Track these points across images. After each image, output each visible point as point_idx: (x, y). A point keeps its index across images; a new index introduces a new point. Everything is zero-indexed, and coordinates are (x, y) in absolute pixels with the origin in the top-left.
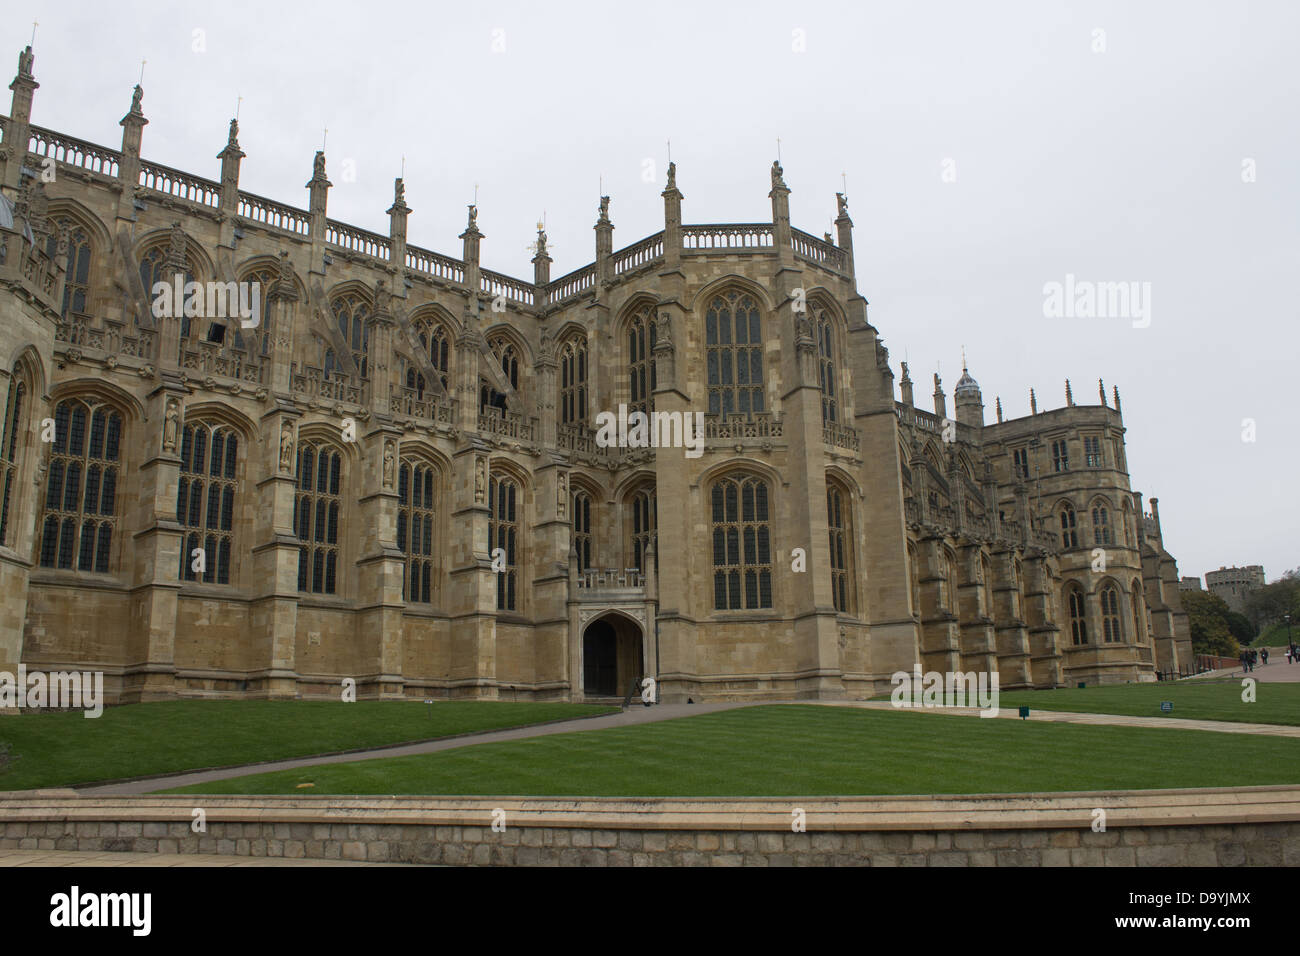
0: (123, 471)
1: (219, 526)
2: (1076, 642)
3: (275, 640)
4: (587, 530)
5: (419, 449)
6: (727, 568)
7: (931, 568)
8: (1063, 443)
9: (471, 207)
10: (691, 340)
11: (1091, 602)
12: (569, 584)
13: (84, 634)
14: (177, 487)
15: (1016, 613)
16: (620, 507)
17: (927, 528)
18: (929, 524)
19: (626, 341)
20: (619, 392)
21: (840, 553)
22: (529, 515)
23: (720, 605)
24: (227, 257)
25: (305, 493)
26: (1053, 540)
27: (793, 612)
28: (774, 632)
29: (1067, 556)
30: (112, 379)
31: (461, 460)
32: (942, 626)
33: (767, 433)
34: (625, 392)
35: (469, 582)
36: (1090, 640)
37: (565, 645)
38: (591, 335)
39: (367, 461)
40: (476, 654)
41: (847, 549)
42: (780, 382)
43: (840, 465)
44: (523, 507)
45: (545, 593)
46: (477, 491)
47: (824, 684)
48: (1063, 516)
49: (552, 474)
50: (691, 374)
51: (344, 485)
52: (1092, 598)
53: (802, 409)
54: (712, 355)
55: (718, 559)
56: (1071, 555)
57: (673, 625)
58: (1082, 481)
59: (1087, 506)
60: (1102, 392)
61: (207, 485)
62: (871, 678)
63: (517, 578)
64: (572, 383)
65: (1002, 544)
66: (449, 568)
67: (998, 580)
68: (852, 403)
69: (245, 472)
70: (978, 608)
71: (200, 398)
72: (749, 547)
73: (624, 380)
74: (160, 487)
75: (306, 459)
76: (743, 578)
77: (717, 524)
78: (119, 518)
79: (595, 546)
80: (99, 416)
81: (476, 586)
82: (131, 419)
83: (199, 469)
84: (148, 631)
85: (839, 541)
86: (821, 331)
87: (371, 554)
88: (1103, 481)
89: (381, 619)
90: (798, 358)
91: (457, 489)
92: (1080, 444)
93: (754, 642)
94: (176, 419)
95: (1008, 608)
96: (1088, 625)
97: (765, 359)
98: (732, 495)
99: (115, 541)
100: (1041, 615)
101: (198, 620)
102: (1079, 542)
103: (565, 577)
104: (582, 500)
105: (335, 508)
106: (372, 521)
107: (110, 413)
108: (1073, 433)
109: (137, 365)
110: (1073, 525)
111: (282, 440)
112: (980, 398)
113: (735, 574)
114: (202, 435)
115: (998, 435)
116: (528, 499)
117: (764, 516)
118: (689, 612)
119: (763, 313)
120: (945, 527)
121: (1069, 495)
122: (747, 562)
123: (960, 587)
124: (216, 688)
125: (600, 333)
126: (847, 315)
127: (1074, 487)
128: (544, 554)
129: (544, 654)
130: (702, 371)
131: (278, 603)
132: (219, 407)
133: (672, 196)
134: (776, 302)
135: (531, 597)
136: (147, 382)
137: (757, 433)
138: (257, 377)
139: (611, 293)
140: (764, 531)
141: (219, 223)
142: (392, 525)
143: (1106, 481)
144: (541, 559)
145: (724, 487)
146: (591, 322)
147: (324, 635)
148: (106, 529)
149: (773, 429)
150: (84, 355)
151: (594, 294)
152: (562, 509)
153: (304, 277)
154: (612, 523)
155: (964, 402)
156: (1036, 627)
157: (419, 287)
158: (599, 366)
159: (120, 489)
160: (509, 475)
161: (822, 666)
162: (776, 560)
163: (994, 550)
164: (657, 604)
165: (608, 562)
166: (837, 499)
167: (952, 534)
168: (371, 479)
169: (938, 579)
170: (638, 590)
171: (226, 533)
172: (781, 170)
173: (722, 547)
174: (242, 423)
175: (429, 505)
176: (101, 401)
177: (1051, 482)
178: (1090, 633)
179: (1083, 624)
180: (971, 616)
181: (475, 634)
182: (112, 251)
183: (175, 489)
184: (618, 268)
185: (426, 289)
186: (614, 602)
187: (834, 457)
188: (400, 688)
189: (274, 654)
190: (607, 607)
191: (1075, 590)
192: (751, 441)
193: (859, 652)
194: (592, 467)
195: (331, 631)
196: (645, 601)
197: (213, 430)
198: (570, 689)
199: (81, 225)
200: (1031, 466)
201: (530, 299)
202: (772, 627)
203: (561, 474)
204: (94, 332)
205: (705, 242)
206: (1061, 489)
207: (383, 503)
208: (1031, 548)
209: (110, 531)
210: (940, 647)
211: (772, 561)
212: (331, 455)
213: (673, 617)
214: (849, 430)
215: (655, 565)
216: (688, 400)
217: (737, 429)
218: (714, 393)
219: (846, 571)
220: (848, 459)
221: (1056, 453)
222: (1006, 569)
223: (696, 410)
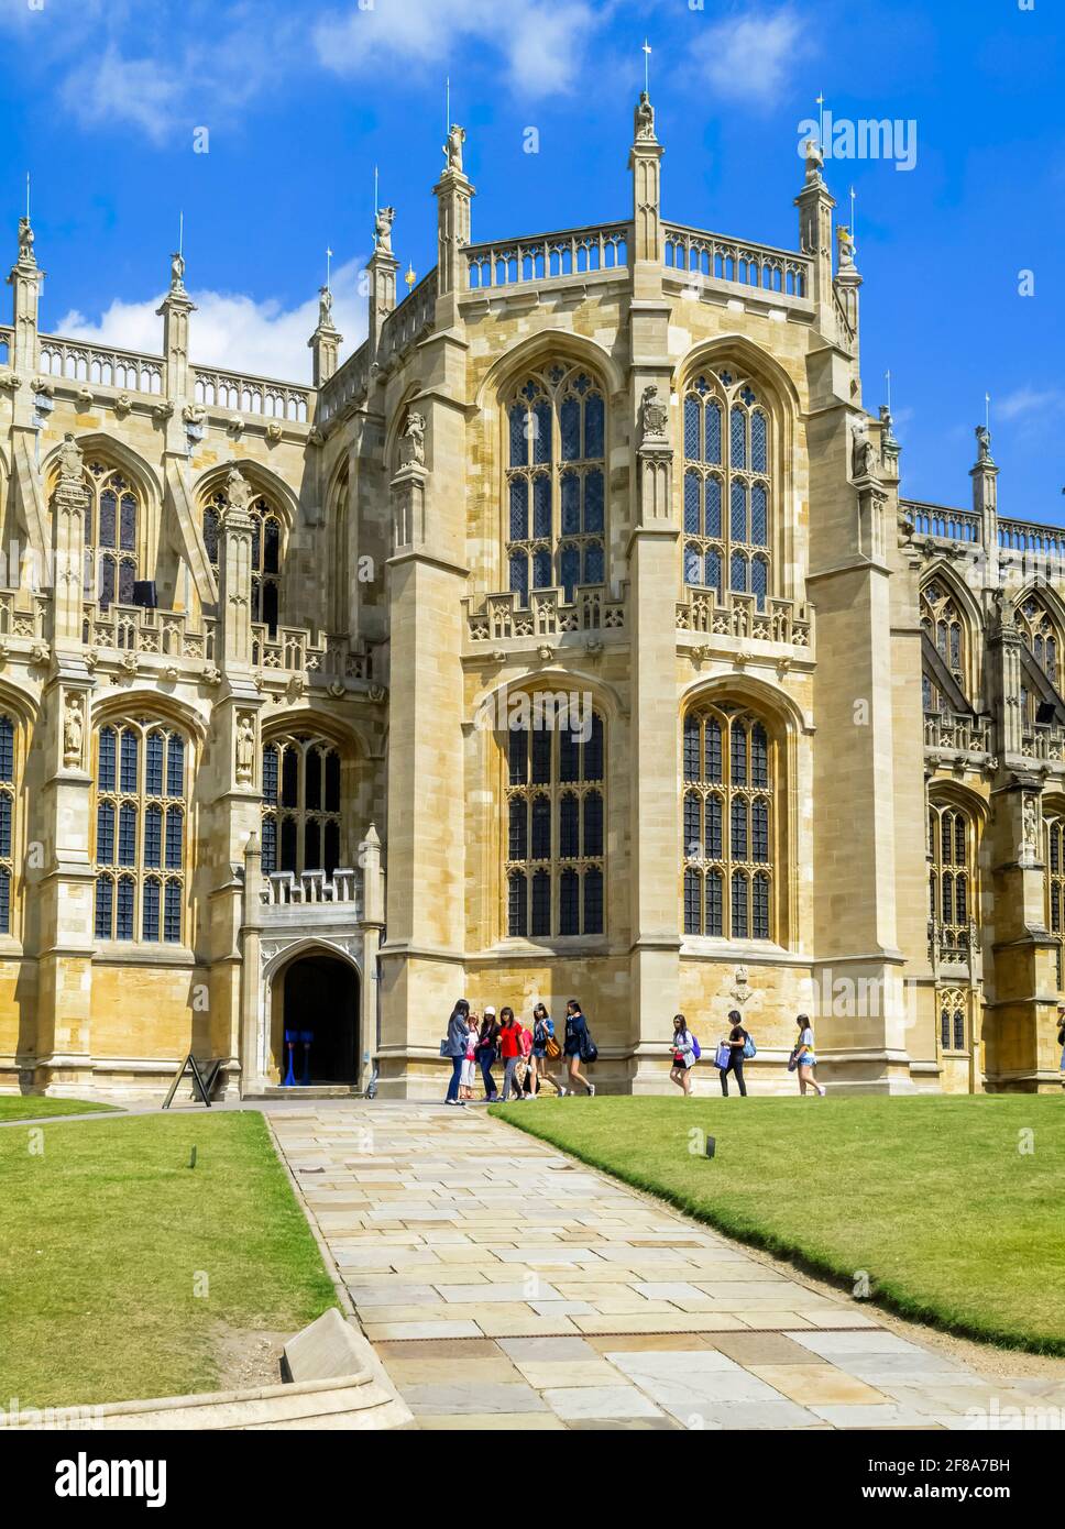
6: (530, 866)
10: (475, 461)
12: (245, 898)
28: (593, 977)
33: (597, 622)
37: (235, 999)
38: (352, 467)
42: (626, 526)
43: (752, 671)
45: (219, 914)
49: (229, 714)
50: (474, 524)
54: (518, 485)
55: (516, 849)
66: (37, 877)
68: (802, 556)
72: (568, 826)
76: (556, 882)
77: (514, 790)
81: (56, 905)
90: (639, 479)
97: (607, 484)
98: (543, 737)
103: (237, 887)
113: (542, 876)
117: (595, 773)
118: (446, 941)
119: (606, 399)
122: (564, 854)
128: (220, 849)
130: (496, 516)
137: (580, 623)
139: (384, 388)
140: (594, 800)
146: (356, 442)
149: (609, 614)
152: (247, 772)
154: (378, 793)
157: (66, 408)
162: (609, 850)
173: (522, 828)
181: (54, 983)
186: (314, 927)
187: (740, 662)
190: (303, 936)
192: (568, 638)
193: (783, 1010)
194: (336, 699)
196: (361, 925)
198: (241, 1072)
201: (299, 412)
202: (591, 967)
211: (604, 851)
214: (786, 607)
215: (384, 864)
216: (463, 573)
217: (547, 618)
218: (518, 558)
219: (772, 867)
220: (774, 661)
223: (478, 590)
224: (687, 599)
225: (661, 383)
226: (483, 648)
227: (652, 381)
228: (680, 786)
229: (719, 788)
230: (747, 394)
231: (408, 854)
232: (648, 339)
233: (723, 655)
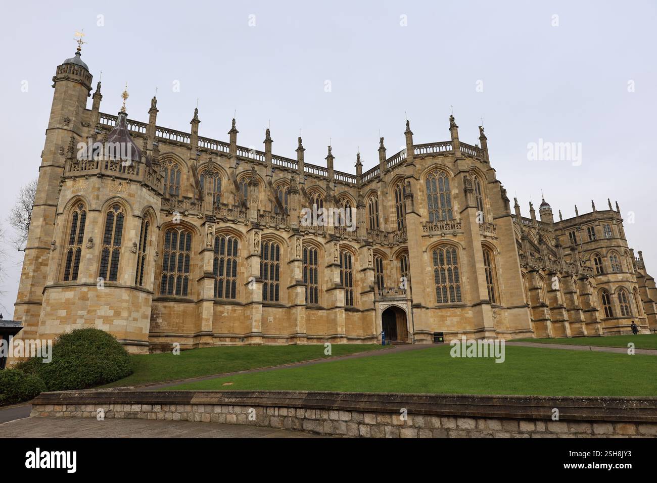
0: (192, 255)
1: (231, 276)
2: (607, 315)
3: (253, 321)
4: (382, 272)
5: (311, 242)
6: (441, 285)
7: (534, 283)
8: (592, 228)
9: (329, 147)
10: (420, 191)
11: (613, 297)
12: (375, 294)
13: (177, 321)
14: (213, 261)
15: (576, 303)
16: (395, 262)
17: (530, 267)
18: (531, 265)
19: (393, 195)
20: (392, 215)
21: (490, 277)
22: (357, 266)
23: (439, 301)
24: (233, 171)
25: (264, 261)
26: (591, 271)
27: (471, 303)
28: (463, 312)
29: (599, 277)
30: (187, 219)
31: (328, 245)
32: (541, 309)
33: (454, 228)
34: (394, 215)
35: (333, 294)
36: (614, 315)
37: (374, 320)
38: (379, 193)
39: (290, 247)
40: (337, 324)
41: (494, 275)
42: (459, 206)
43: (488, 240)
44: (354, 263)
45: (365, 298)
46: (335, 257)
47: (487, 334)
48: (595, 260)
49: (365, 249)
50: (421, 206)
51: (281, 257)
52: (614, 296)
53: (469, 217)
54: (429, 197)
55: (437, 282)
56: (601, 277)
57: (419, 310)
58: (602, 244)
59: (607, 255)
60: (610, 204)
61: (226, 259)
62: (510, 332)
63: (353, 293)
64: (373, 213)
65: (566, 273)
66: (325, 288)
67: (566, 289)
68: (492, 214)
69: (241, 253)
70: (557, 302)
71: (222, 225)
72: (450, 276)
73: (394, 211)
74: (206, 261)
75: (265, 248)
76: (448, 289)
77: (435, 267)
78: (191, 274)
79: (385, 279)
80: (182, 234)
81: (336, 296)
82: (195, 235)
83: (223, 253)
84: (202, 319)
85: (490, 272)
86: (475, 184)
87: (292, 284)
88: (613, 243)
89: (297, 311)
90: (466, 195)
91: (327, 257)
92: (601, 228)
93: (455, 317)
94: (211, 233)
95: (572, 301)
96: (613, 308)
97: (452, 197)
98: (441, 255)
99: (190, 283)
100: (589, 304)
101: (223, 313)
102: (604, 271)
103: (373, 291)
104: (379, 259)
105: (278, 267)
106: (292, 271)
107: (187, 233)
108: (597, 223)
109: (197, 213)
110: (600, 263)
111: (255, 240)
112: (551, 211)
113: (445, 288)
114: (223, 240)
115: (561, 226)
116: (356, 260)
117: (455, 262)
118: (426, 304)
119: (450, 178)
120: (539, 266)
121: (597, 250)
123: (548, 292)
124: (231, 341)
125: (382, 192)
126: (487, 177)
127: (599, 247)
128: (364, 282)
129: (366, 324)
130: (425, 203)
131: (254, 305)
132: (229, 228)
133: (409, 133)
134: (455, 173)
135: (359, 301)
136: (200, 220)
137: (450, 228)
138: (244, 216)
139: (386, 176)
140: (456, 269)
141: (229, 159)
142: (300, 272)
143: (615, 243)
144: (363, 285)
145: (438, 251)
146: (379, 188)
147: (275, 319)
148: (186, 279)
149: (457, 226)
150: (175, 211)
151: (379, 177)
152: (370, 263)
153: (264, 177)
154: (392, 269)
155: (544, 213)
156: (587, 309)
157: (310, 179)
158: (383, 205)
159: (191, 262)
160: (348, 251)
161: (485, 326)
162: (462, 281)
163: (563, 275)
164: (412, 301)
165: (391, 284)
166: (487, 254)
167: (543, 269)
168: (291, 254)
169: (537, 289)
170: (404, 296)
171: (234, 278)
172: (454, 118)
173: (438, 276)
174: (239, 234)
175: (316, 264)
176: (183, 228)
177: (588, 245)
178: (614, 312)
179: (610, 308)
180: (555, 305)
181: (336, 316)
182: (189, 172)
183: (212, 262)
184: (388, 166)
185: (313, 180)
186: (394, 301)
187: (485, 237)
188: (305, 339)
189: (253, 327)
190: (391, 303)
191: (604, 293)
192: (447, 231)
193: (503, 320)
194: (382, 246)
195: (277, 317)
196: (407, 300)
197: (227, 238)
198: (377, 338)
199: (177, 162)
200: (578, 239)
201: (355, 181)
202: (462, 310)
203: (369, 249)
204: (179, 201)
205: (423, 151)
206: (593, 248)
207: (296, 263)
208: (580, 274)
209: (188, 279)
210: (541, 318)
211: (461, 282)
212: (275, 246)
213: (418, 306)
215: (410, 285)
216: (421, 216)
217: (442, 227)
218: (431, 212)
219: (495, 285)
220: (491, 237)
221: (589, 232)
222: (569, 284)
223: (424, 220)
225: (467, 174)
226: (426, 234)
227: (465, 174)
230: (476, 178)
232: (461, 165)
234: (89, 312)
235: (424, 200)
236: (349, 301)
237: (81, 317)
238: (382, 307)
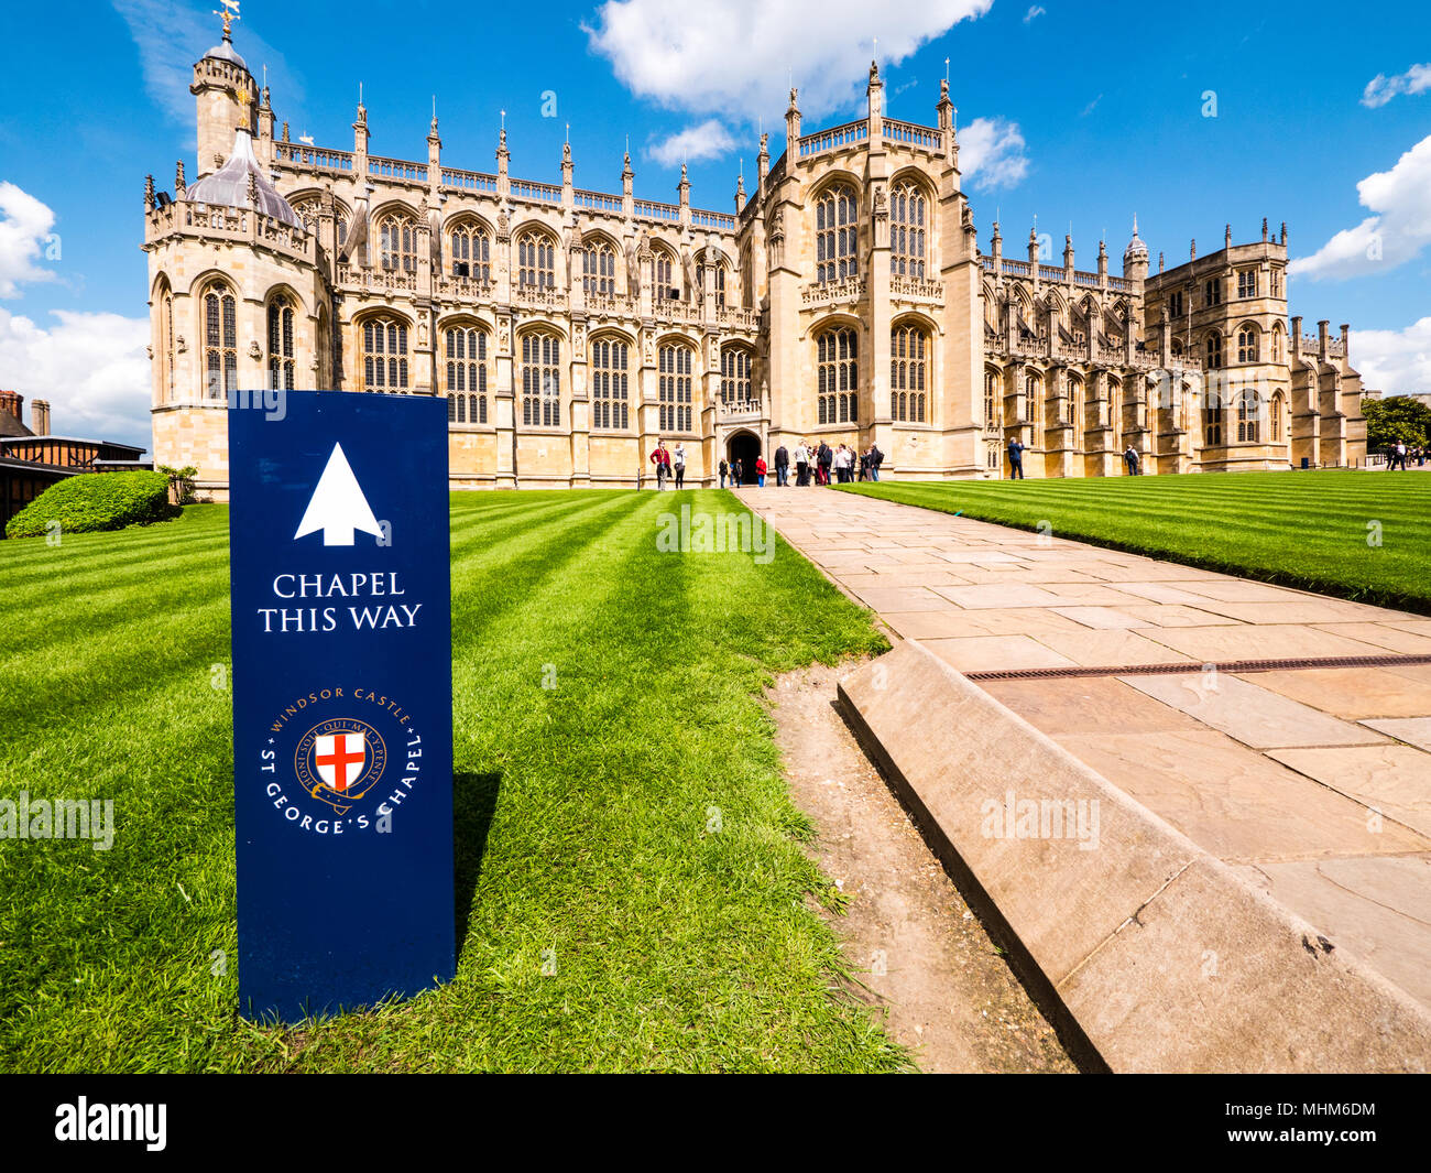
0: (410, 360)
1: (478, 389)
2: (1209, 443)
4: (748, 377)
6: (827, 395)
8: (1218, 281)
10: (804, 229)
11: (1228, 410)
12: (716, 412)
18: (1057, 356)
21: (921, 379)
22: (699, 369)
23: (822, 421)
25: (532, 366)
26: (1196, 363)
30: (395, 305)
32: (1059, 433)
33: (854, 292)
35: (644, 414)
36: (1223, 441)
42: (866, 250)
43: (919, 310)
44: (695, 364)
45: (706, 419)
48: (1210, 343)
49: (708, 339)
50: (803, 254)
51: (562, 359)
52: (1230, 407)
53: (874, 268)
54: (821, 236)
55: (821, 389)
58: (1230, 311)
59: (1234, 332)
60: (1265, 231)
61: (467, 365)
63: (692, 411)
65: (1137, 368)
66: (637, 406)
68: (939, 260)
70: (1097, 418)
71: (453, 312)
72: (843, 378)
74: (418, 368)
76: (838, 401)
77: (820, 364)
80: (392, 329)
81: (648, 417)
82: (411, 329)
85: (920, 370)
86: (913, 204)
87: (571, 400)
88: (1253, 308)
90: (874, 226)
91: (640, 356)
92: (1234, 280)
94: (423, 325)
96: (1223, 429)
97: (858, 234)
98: (832, 343)
100: (1170, 423)
102: (1223, 362)
103: (714, 408)
107: (398, 327)
108: (1228, 271)
109: (407, 295)
110: (1218, 349)
111: (500, 332)
113: (833, 398)
114: (461, 335)
115: (1158, 284)
116: (698, 358)
117: (854, 354)
118: (795, 427)
121: (1217, 324)
122: (841, 389)
127: (1221, 317)
128: (705, 394)
129: (706, 458)
130: (812, 251)
131: (500, 433)
140: (854, 366)
144: (705, 397)
145: (825, 337)
147: (550, 451)
149: (858, 289)
150: (372, 291)
156: (1165, 432)
157: (644, 227)
162: (861, 388)
164: (769, 422)
166: (920, 337)
167: (1083, 363)
170: (757, 414)
171: (482, 393)
173: (824, 380)
174: (484, 325)
175: (624, 368)
176: (390, 319)
177: (1202, 316)
178: (1223, 436)
181: (642, 448)
183: (428, 369)
186: (741, 423)
187: (915, 305)
189: (499, 464)
190: (738, 427)
192: (843, 299)
193: (930, 451)
194: (748, 334)
195: (554, 449)
196: (761, 421)
197: (467, 332)
200: (1185, 306)
203: (714, 340)
206: (1211, 320)
207: (575, 367)
213: (778, 430)
214: (933, 281)
215: (769, 396)
216: (799, 276)
217: (834, 291)
218: (821, 267)
219: (927, 391)
220: (928, 305)
221: (1209, 290)
222: (1134, 388)
223: (805, 282)
224: (893, 279)
225: (883, 184)
226: (808, 305)
227: (879, 184)
228: (889, 359)
229: (905, 360)
230: (916, 191)
231: (779, 392)
232: (876, 167)
233: (907, 303)
234: (196, 444)
235: (811, 245)
236: (685, 424)
237: (187, 450)
238: (726, 434)
